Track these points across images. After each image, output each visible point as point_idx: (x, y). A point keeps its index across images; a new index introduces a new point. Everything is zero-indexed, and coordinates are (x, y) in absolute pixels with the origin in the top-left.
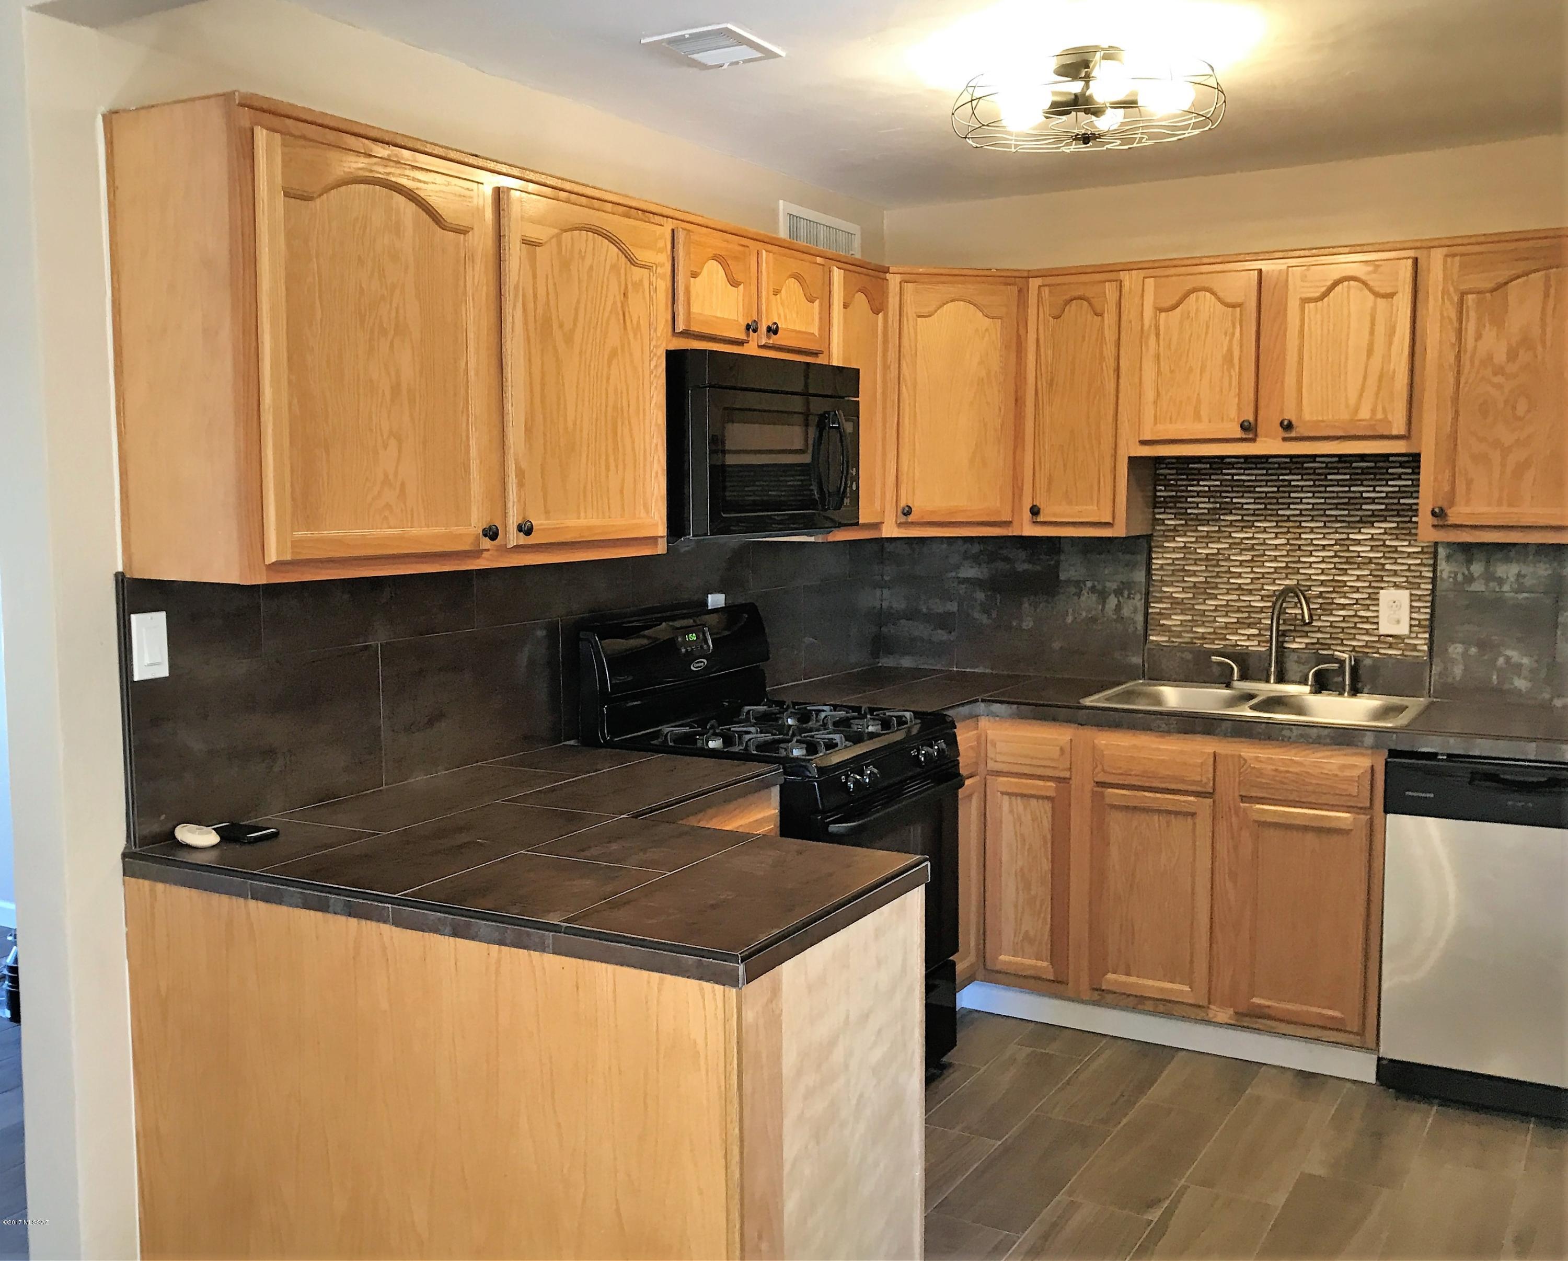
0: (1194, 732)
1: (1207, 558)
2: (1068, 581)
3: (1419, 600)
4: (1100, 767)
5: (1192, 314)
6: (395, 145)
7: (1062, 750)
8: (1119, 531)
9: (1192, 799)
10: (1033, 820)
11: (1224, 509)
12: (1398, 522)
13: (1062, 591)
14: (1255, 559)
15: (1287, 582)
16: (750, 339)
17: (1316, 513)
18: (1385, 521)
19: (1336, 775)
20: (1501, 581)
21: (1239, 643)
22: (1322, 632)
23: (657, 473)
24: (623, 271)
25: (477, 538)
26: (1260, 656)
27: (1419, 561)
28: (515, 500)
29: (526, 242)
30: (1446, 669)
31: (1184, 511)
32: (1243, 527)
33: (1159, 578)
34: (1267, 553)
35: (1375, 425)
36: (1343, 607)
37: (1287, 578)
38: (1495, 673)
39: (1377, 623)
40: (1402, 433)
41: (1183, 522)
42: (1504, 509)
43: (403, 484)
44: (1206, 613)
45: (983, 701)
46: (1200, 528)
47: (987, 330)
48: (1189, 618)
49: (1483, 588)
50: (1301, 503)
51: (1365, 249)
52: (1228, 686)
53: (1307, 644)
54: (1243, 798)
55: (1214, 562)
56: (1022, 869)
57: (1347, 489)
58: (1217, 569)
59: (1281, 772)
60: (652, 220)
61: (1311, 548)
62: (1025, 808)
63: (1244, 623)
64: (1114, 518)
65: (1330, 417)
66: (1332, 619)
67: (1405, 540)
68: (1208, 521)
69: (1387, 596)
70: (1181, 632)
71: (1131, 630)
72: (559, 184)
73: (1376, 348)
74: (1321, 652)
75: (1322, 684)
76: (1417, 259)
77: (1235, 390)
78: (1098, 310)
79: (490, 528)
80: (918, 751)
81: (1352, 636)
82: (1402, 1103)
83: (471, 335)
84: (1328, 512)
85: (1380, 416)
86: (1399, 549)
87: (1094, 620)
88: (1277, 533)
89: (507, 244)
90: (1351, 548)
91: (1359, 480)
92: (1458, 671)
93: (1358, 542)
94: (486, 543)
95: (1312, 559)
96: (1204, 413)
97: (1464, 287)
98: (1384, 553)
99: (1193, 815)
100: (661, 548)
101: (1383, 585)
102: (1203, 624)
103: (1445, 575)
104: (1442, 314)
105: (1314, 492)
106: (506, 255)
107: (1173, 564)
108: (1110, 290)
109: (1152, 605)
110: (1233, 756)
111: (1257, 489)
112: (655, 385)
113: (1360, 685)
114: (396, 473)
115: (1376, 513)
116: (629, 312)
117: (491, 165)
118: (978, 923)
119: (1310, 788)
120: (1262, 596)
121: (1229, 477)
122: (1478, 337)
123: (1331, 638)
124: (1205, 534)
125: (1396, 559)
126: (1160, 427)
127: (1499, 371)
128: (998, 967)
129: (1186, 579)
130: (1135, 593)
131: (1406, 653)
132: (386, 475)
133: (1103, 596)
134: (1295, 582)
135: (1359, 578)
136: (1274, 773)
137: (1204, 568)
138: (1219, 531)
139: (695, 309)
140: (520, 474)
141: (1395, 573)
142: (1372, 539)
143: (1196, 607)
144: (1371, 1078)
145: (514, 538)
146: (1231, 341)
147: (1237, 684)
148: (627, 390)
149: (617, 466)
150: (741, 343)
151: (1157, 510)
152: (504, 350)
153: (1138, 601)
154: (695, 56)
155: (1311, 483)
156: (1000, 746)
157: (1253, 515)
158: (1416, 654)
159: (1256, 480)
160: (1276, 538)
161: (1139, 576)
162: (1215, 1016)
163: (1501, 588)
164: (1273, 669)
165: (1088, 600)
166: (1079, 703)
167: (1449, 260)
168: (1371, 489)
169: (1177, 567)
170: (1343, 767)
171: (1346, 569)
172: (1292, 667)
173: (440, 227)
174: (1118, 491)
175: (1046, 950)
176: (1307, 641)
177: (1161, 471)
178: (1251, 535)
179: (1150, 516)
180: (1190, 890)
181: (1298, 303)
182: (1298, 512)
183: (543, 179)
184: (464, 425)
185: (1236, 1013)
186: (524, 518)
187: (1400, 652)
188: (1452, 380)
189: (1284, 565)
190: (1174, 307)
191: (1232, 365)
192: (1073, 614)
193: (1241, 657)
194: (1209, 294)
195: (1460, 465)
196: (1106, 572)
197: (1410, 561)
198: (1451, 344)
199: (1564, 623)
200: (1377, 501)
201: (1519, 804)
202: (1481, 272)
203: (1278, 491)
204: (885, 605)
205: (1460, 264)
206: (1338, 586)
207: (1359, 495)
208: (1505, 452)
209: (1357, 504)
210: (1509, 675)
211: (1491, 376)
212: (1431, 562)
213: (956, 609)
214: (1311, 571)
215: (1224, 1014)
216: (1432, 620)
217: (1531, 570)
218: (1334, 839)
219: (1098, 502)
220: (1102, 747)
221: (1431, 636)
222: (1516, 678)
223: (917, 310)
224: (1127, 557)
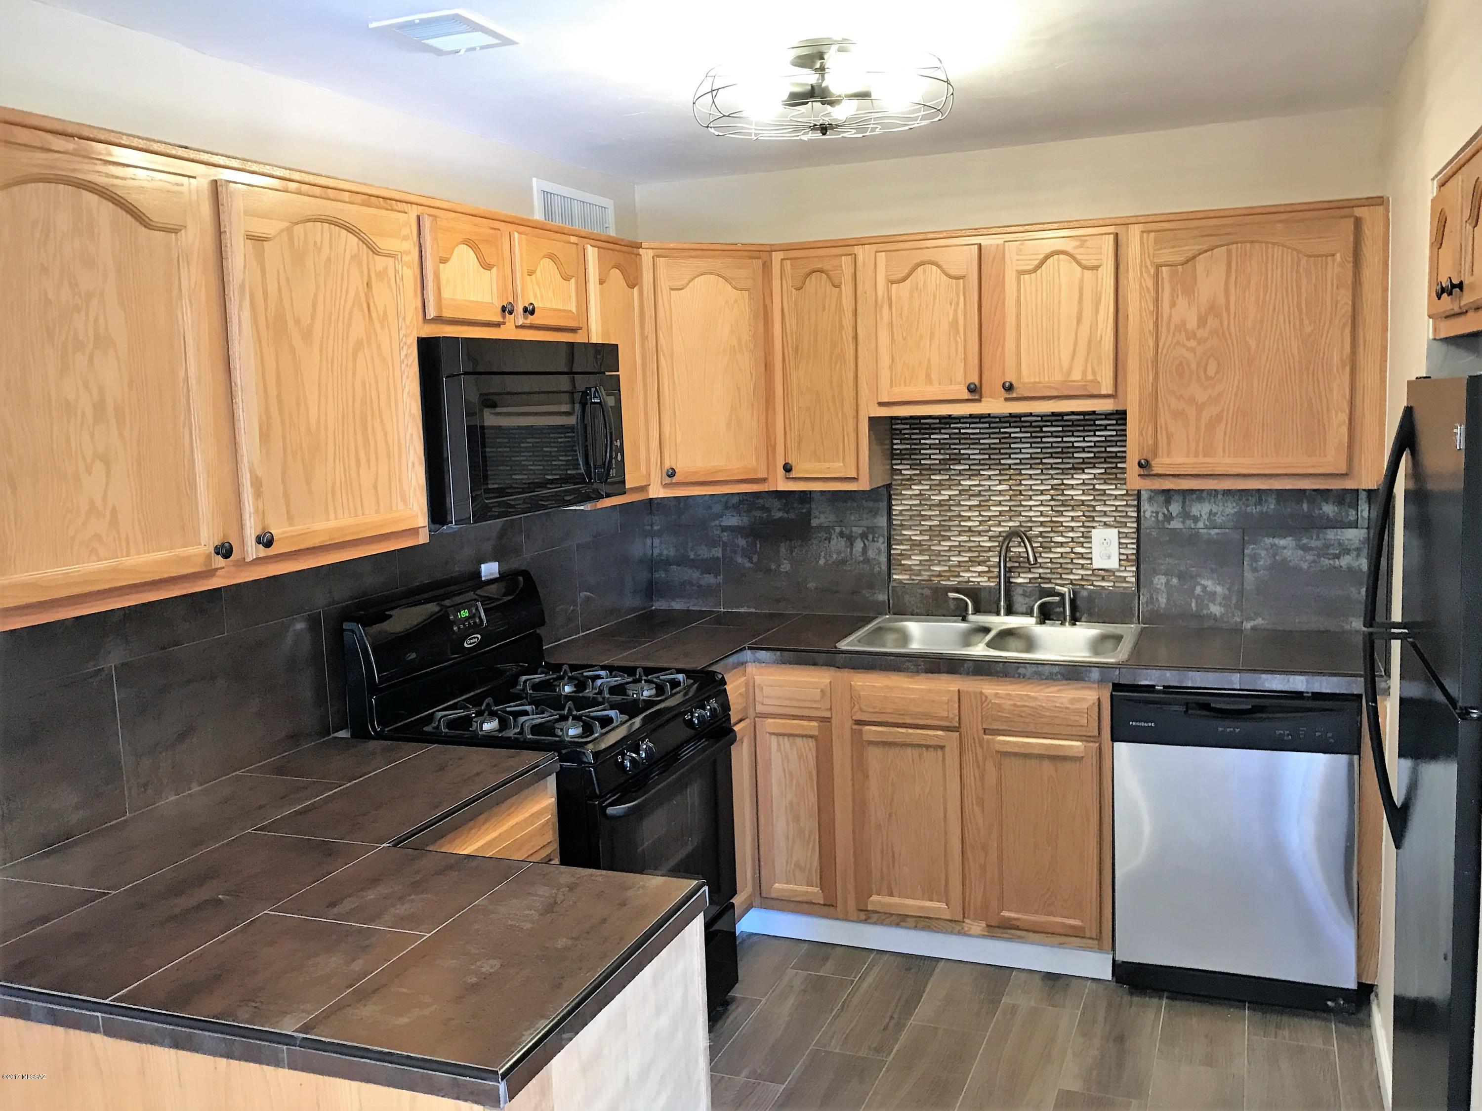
0: (939, 672)
1: (940, 504)
2: (820, 527)
3: (1126, 537)
4: (857, 707)
5: (921, 285)
6: (80, 138)
7: (822, 691)
8: (863, 485)
9: (940, 733)
10: (800, 758)
11: (953, 459)
12: (1105, 469)
13: (814, 536)
14: (983, 504)
15: (1011, 524)
16: (507, 320)
17: (1034, 461)
18: (1094, 467)
19: (1067, 708)
20: (1196, 519)
21: (971, 579)
22: (1042, 568)
23: (413, 464)
24: (365, 261)
25: (209, 556)
26: (990, 592)
27: (1124, 503)
28: (252, 511)
29: (251, 237)
30: (1152, 597)
31: (918, 462)
32: (970, 475)
33: (899, 522)
34: (992, 498)
35: (1086, 385)
36: (1061, 544)
37: (1010, 520)
38: (1194, 600)
39: (1091, 559)
40: (1110, 392)
41: (918, 472)
42: (1201, 459)
43: (114, 511)
44: (942, 553)
45: (750, 648)
46: (933, 477)
47: (736, 301)
48: (927, 558)
49: (1180, 526)
50: (1021, 453)
51: (1072, 225)
52: (964, 619)
53: (1030, 579)
54: (985, 731)
55: (946, 508)
56: (791, 803)
57: (1060, 439)
58: (949, 514)
59: (1020, 707)
60: (395, 207)
61: (1030, 493)
62: (791, 745)
63: (975, 561)
64: (858, 474)
65: (1046, 379)
66: (1051, 556)
67: (1111, 484)
68: (940, 470)
69: (1098, 534)
70: (920, 570)
71: (877, 569)
72: (287, 174)
73: (1085, 314)
74: (1043, 586)
75: (1046, 615)
76: (1117, 234)
77: (961, 356)
78: (836, 282)
79: (223, 545)
80: (692, 715)
81: (1069, 571)
82: (1136, 999)
83: (190, 341)
84: (1044, 461)
85: (1090, 377)
86: (1107, 492)
87: (843, 562)
88: (1000, 481)
89: (229, 241)
90: (1065, 492)
91: (1070, 431)
92: (1163, 600)
93: (1072, 487)
94: (219, 561)
95: (1031, 503)
96: (934, 376)
97: (1158, 260)
98: (1094, 496)
99: (942, 747)
100: (423, 538)
101: (1094, 524)
102: (939, 563)
103: (1148, 515)
104: (1141, 286)
105: (1031, 443)
106: (228, 251)
107: (911, 510)
108: (846, 263)
109: (894, 547)
110: (975, 693)
111: (982, 441)
112: (406, 374)
113: (1078, 614)
114: (104, 499)
115: (1086, 460)
116: (374, 303)
117: (205, 157)
118: (753, 855)
119: (1046, 721)
120: (990, 537)
121: (957, 431)
122: (1173, 305)
123: (1051, 573)
124: (937, 482)
125: (1105, 501)
126: (896, 390)
127: (1191, 336)
128: (773, 895)
129: (923, 523)
130: (878, 538)
131: (1117, 584)
132: (92, 503)
133: (850, 540)
134: (1018, 524)
135: (1073, 519)
136: (1012, 708)
137: (938, 513)
138: (950, 479)
139: (446, 294)
140: (257, 483)
141: (1105, 514)
142: (1084, 484)
143: (933, 548)
144: (1108, 976)
145: (253, 551)
146: (956, 311)
147: (972, 618)
148: (377, 383)
149: (368, 461)
150: (498, 325)
151: (894, 462)
152: (231, 352)
153: (882, 545)
154: (430, 42)
155: (1029, 435)
156: (767, 691)
157: (980, 464)
158: (1124, 585)
159: (980, 433)
160: (1000, 484)
161: (882, 521)
162: (970, 929)
163: (1196, 526)
164: (1002, 603)
165: (837, 544)
166: (836, 647)
167: (1145, 235)
168: (1081, 439)
169: (915, 512)
170: (1073, 701)
171: (1062, 511)
172: (1020, 602)
173: (145, 227)
174: (860, 448)
175: (816, 879)
176: (1030, 576)
177: (897, 426)
178: (977, 482)
179: (888, 467)
180: (942, 815)
181: (1014, 273)
182: (1018, 461)
183: (267, 170)
184: (187, 437)
185: (988, 926)
186: (264, 529)
187: (1112, 584)
188: (1151, 343)
189: (1007, 508)
190: (904, 279)
191: (958, 332)
192: (825, 557)
193: (974, 593)
194: (934, 267)
195: (1161, 421)
196: (853, 518)
197: (1117, 503)
198: (1150, 312)
199: (1249, 555)
200: (1086, 450)
201: (1228, 730)
202: (1174, 247)
203: (1000, 443)
204: (656, 552)
205: (1155, 239)
206: (1055, 527)
207: (1071, 445)
208: (1200, 408)
209: (1069, 453)
210: (1206, 602)
211: (1185, 341)
212: (1135, 503)
213: (720, 555)
214: (1031, 514)
215: (977, 927)
216: (1138, 554)
217: (1221, 509)
218: (1068, 765)
219: (844, 459)
220: (858, 689)
221: (1138, 568)
222: (1211, 605)
223: (671, 284)
224: (871, 504)
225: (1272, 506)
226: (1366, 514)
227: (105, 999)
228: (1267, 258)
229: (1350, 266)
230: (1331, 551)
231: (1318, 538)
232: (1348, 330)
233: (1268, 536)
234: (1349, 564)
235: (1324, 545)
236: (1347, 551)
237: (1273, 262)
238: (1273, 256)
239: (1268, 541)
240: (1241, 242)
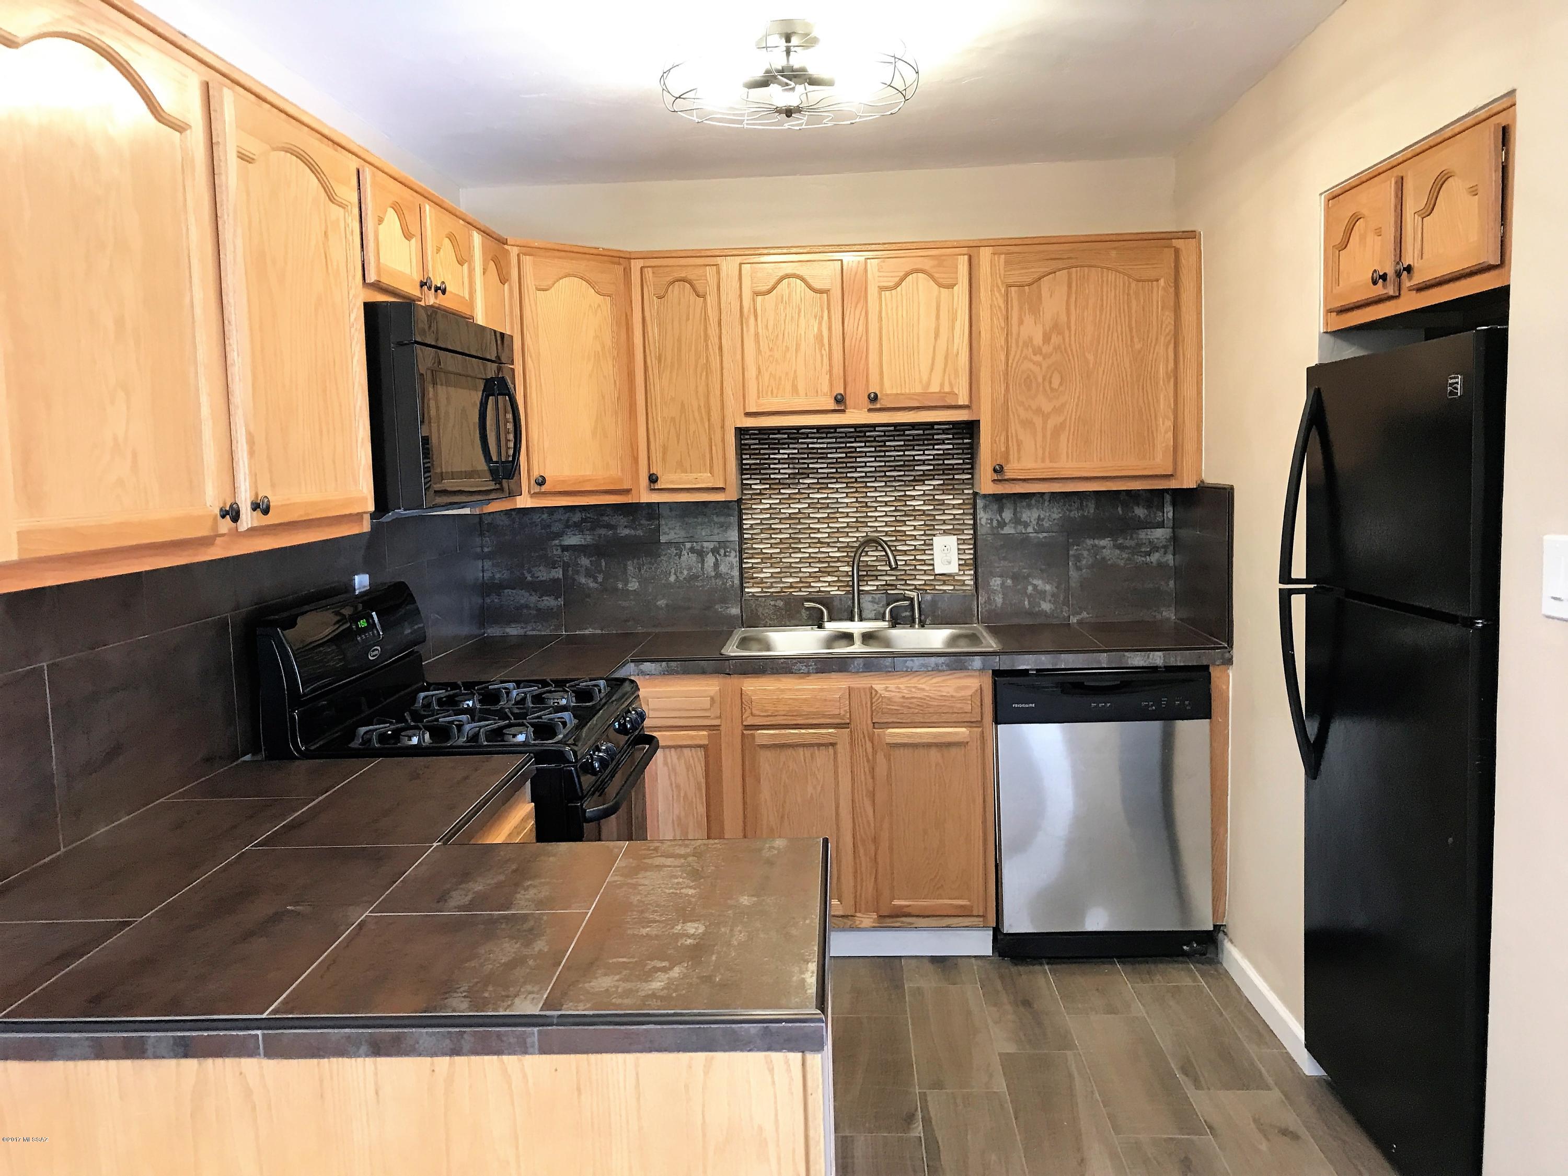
0: (830, 671)
1: (790, 517)
2: (669, 544)
3: (964, 543)
4: (748, 712)
5: (786, 298)
7: (712, 699)
8: (731, 495)
9: (831, 730)
10: (688, 769)
11: (802, 474)
13: (664, 553)
14: (831, 516)
15: (858, 535)
17: (879, 474)
18: (934, 479)
19: (952, 696)
20: (1026, 525)
21: (823, 589)
24: (323, 207)
25: (214, 519)
26: (841, 600)
27: (961, 511)
29: (240, 155)
30: (989, 598)
31: (768, 476)
32: (819, 489)
33: (749, 536)
34: (840, 510)
35: (945, 397)
36: (905, 553)
37: (858, 531)
38: (1026, 599)
39: (933, 565)
40: (967, 403)
42: (1048, 464)
43: (134, 453)
44: (793, 566)
45: (632, 661)
46: (783, 491)
47: (599, 306)
48: (779, 570)
49: (1012, 531)
50: (866, 466)
51: (930, 245)
52: (820, 626)
53: (878, 586)
54: (875, 725)
55: (796, 521)
56: (679, 818)
58: (799, 527)
59: (907, 698)
61: (876, 504)
62: (681, 759)
63: (825, 572)
64: (726, 486)
65: (908, 391)
67: (950, 494)
68: (790, 484)
69: (939, 542)
70: (772, 583)
71: (729, 583)
73: (941, 330)
74: (889, 592)
75: (897, 620)
76: (971, 256)
77: (826, 367)
78: (700, 290)
79: (231, 506)
81: (914, 577)
82: (1021, 968)
84: (888, 474)
85: (947, 389)
86: (946, 502)
87: (695, 577)
88: (847, 493)
90: (908, 503)
91: (910, 445)
92: (999, 600)
93: (913, 498)
95: (877, 514)
96: (801, 388)
97: (1010, 280)
98: (934, 505)
99: (833, 745)
101: (935, 532)
102: (791, 575)
103: (984, 521)
104: (992, 304)
105: (875, 457)
107: (761, 524)
108: (710, 272)
109: (745, 561)
110: (865, 688)
111: (829, 456)
114: (126, 437)
115: (926, 473)
116: (330, 254)
119: (931, 710)
120: (838, 548)
122: (1021, 322)
124: (787, 496)
125: (944, 510)
126: (762, 401)
127: (1037, 351)
129: (773, 536)
130: (730, 552)
131: (957, 588)
132: (115, 439)
133: (701, 554)
135: (915, 528)
136: (902, 700)
137: (788, 526)
138: (799, 493)
141: (944, 522)
143: (784, 560)
144: (990, 951)
145: (250, 519)
146: (820, 324)
147: (829, 625)
148: (332, 344)
149: (328, 432)
151: (745, 477)
153: (733, 559)
155: (873, 449)
156: (653, 703)
157: (827, 478)
158: (965, 588)
159: (827, 448)
160: (847, 496)
161: (733, 535)
162: (862, 922)
163: (1026, 530)
164: (855, 610)
165: (689, 559)
166: (722, 654)
167: (995, 257)
168: (922, 452)
169: (765, 526)
170: (958, 689)
171: (905, 521)
172: (869, 607)
173: (158, 118)
174: (730, 458)
176: (878, 583)
177: (746, 442)
178: (825, 495)
179: (740, 481)
180: (834, 812)
181: (876, 290)
182: (863, 474)
185: (880, 916)
186: (260, 493)
187: (952, 588)
188: (1002, 357)
189: (854, 520)
190: (769, 292)
191: (823, 345)
192: (675, 574)
193: (826, 601)
194: (798, 281)
195: (1012, 430)
196: (704, 534)
197: (955, 512)
198: (1002, 328)
199: (1074, 556)
200: (926, 462)
201: (1100, 705)
202: (1023, 268)
203: (846, 457)
204: (487, 575)
205: (1005, 262)
206: (901, 536)
207: (912, 458)
208: (1046, 417)
209: (910, 466)
210: (1037, 600)
211: (1032, 356)
212: (972, 511)
213: (561, 576)
214: (876, 524)
215: (867, 920)
216: (975, 558)
217: (1047, 514)
218: (954, 751)
219: (711, 467)
220: (750, 693)
221: (976, 573)
222: (1042, 602)
223: (537, 284)
224: (722, 519)
225: (1092, 511)
226: (1170, 515)
227: (262, 1013)
228: (1103, 281)
229: (1172, 290)
230: (1143, 550)
231: (1132, 538)
232: (1172, 346)
233: (1090, 537)
234: (1158, 560)
235: (1137, 544)
236: (1155, 549)
237: (1107, 284)
238: (1107, 280)
239: (1089, 542)
240: (1081, 266)
